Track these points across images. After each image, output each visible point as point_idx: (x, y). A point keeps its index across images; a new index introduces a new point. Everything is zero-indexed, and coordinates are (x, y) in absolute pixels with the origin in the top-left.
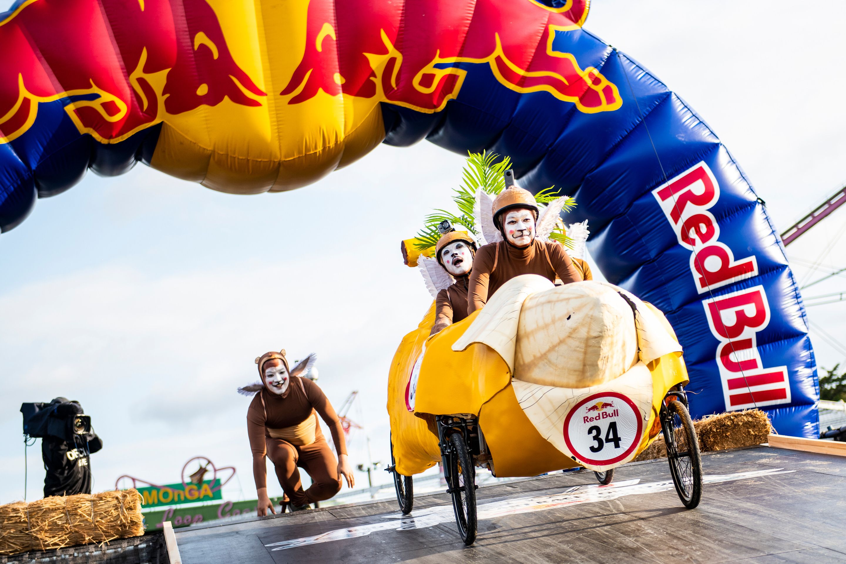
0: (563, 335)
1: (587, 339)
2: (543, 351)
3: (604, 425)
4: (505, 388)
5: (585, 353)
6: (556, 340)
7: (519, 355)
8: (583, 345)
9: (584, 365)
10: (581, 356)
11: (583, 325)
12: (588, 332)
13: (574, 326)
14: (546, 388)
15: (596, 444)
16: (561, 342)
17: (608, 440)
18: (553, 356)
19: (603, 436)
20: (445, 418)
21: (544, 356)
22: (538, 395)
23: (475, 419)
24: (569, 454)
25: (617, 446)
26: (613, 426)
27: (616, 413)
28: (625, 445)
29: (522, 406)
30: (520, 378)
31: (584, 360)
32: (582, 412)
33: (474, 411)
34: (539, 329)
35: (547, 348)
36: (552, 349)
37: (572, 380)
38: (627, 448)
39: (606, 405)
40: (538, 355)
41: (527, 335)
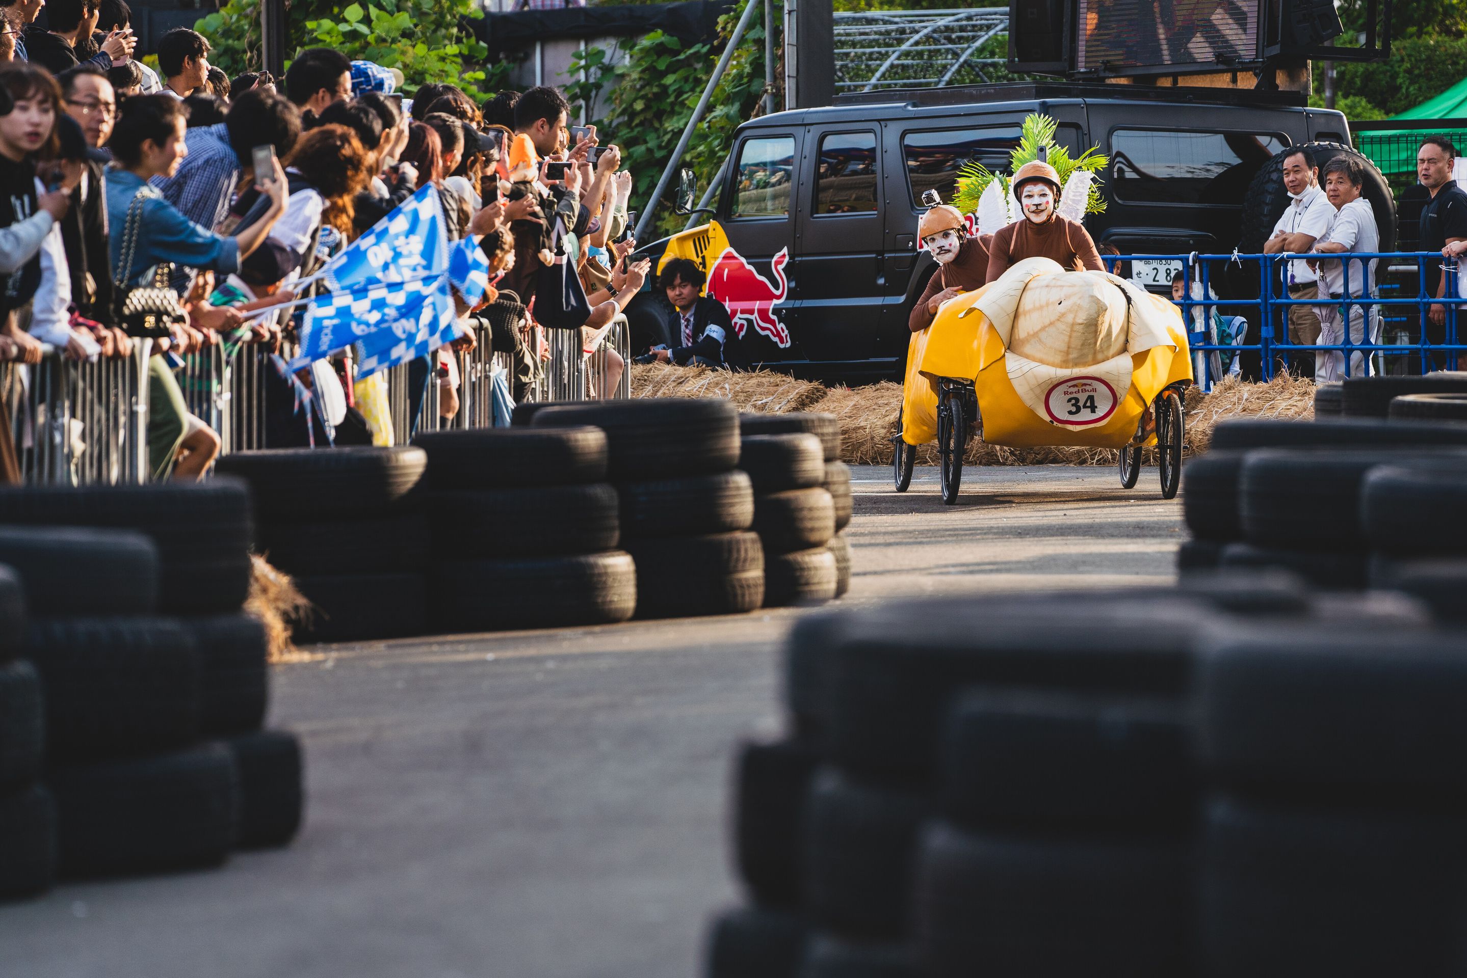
0: (1053, 318)
1: (1073, 325)
2: (1036, 329)
3: (1082, 397)
4: (1001, 358)
5: (1070, 337)
6: (1047, 322)
7: (1016, 331)
8: (1069, 329)
9: (1069, 348)
10: (1066, 339)
11: (1070, 311)
12: (1074, 318)
13: (1063, 311)
14: (1034, 364)
15: (1074, 409)
16: (1051, 324)
17: (1085, 407)
18: (1043, 335)
19: (1081, 404)
20: (947, 380)
21: (1036, 334)
22: (1026, 369)
23: (972, 383)
24: (1047, 418)
25: (1093, 411)
26: (1091, 398)
27: (1095, 390)
28: (1100, 412)
29: (1010, 376)
30: (1013, 351)
31: (1069, 342)
32: (1063, 388)
33: (972, 376)
34: (1035, 309)
35: (1039, 327)
36: (1043, 329)
37: (1058, 359)
38: (1102, 415)
39: (1085, 385)
40: (1032, 333)
41: (1025, 313)
